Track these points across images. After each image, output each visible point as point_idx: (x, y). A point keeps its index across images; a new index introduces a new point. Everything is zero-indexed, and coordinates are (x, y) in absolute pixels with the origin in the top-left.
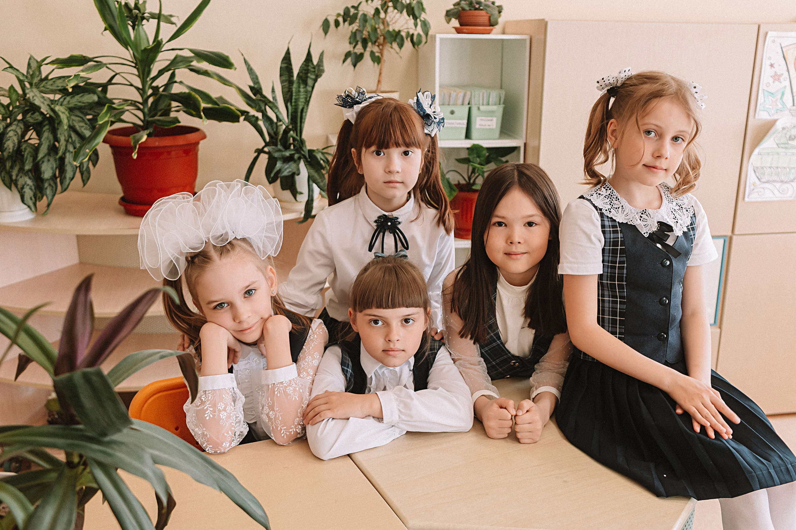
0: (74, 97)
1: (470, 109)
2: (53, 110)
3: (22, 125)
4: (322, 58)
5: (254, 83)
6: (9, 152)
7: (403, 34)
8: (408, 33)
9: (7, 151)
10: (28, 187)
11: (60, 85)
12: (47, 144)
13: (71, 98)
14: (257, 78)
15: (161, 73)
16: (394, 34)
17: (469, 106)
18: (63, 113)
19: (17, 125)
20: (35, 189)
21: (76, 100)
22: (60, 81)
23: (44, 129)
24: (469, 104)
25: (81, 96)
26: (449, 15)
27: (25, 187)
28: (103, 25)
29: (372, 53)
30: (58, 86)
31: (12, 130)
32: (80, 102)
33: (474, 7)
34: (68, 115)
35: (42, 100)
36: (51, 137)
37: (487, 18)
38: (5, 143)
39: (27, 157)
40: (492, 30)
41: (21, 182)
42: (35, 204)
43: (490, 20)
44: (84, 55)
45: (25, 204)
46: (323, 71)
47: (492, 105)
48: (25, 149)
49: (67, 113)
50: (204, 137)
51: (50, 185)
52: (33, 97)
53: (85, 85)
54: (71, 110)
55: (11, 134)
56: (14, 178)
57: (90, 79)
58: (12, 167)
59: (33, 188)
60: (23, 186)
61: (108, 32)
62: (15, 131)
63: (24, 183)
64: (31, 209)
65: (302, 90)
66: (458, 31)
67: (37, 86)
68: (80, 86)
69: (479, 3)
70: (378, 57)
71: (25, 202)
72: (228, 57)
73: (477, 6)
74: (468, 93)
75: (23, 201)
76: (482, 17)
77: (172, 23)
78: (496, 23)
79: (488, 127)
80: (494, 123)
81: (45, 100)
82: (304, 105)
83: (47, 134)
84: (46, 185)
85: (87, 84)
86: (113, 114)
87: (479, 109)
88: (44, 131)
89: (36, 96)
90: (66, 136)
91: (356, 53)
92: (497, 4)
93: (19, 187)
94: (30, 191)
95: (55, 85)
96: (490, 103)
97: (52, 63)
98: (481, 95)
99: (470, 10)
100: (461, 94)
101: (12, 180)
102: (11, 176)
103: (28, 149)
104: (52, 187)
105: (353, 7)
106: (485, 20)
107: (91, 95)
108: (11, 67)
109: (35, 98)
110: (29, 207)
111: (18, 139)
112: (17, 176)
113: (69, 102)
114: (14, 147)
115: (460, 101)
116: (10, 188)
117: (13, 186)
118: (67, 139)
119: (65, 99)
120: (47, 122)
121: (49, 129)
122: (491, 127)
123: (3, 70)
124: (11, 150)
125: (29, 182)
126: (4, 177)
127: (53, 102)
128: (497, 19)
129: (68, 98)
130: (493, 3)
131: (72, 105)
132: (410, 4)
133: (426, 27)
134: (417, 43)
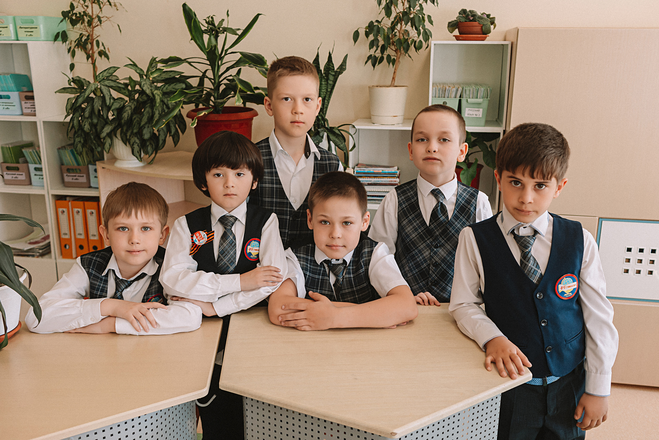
0: (170, 85)
1: (460, 101)
2: (152, 93)
3: (135, 103)
4: (346, 60)
6: (125, 120)
7: (410, 41)
8: (413, 40)
9: (124, 119)
10: (136, 144)
11: (164, 77)
12: (148, 115)
13: (169, 86)
15: (228, 69)
16: (403, 41)
17: (459, 98)
18: (159, 95)
19: (133, 103)
20: (141, 146)
21: (170, 88)
22: (164, 74)
23: (147, 106)
24: (460, 97)
25: (175, 85)
26: (452, 26)
27: (134, 144)
28: (190, 37)
29: (389, 56)
30: (162, 78)
31: (129, 106)
32: (174, 88)
33: (469, 19)
34: (161, 97)
35: (149, 86)
36: (150, 111)
37: (480, 27)
38: (123, 114)
39: (135, 124)
40: (486, 37)
41: (132, 141)
42: (140, 156)
43: (482, 29)
44: (177, 56)
45: (134, 155)
46: (345, 69)
47: (479, 98)
48: (135, 119)
49: (161, 96)
50: (256, 114)
51: (150, 144)
52: (144, 84)
53: (179, 77)
54: (164, 94)
55: (128, 108)
56: (128, 137)
57: (183, 73)
58: (127, 131)
59: (139, 145)
60: (133, 143)
61: (193, 41)
62: (131, 106)
63: (134, 141)
64: (138, 159)
65: (323, 83)
66: (457, 38)
68: (176, 78)
69: (474, 15)
70: (394, 59)
71: (134, 154)
72: (263, 57)
73: (472, 18)
74: (460, 89)
75: (133, 153)
76: (476, 26)
77: (236, 34)
78: (489, 32)
79: (476, 116)
80: (480, 113)
81: (151, 87)
82: (326, 95)
83: (147, 109)
84: (148, 143)
85: (181, 76)
86: (188, 97)
87: (467, 101)
88: (146, 107)
89: (146, 84)
90: (160, 110)
91: (375, 56)
92: (491, 17)
93: (131, 143)
94: (137, 147)
95: (161, 77)
96: (478, 97)
97: (160, 61)
98: (471, 90)
99: (466, 21)
100: (455, 89)
101: (127, 139)
102: (126, 136)
103: (137, 119)
104: (153, 145)
105: (377, 21)
106: (478, 29)
107: (181, 84)
108: (135, 65)
109: (145, 85)
110: (137, 157)
111: (131, 112)
112: (130, 136)
113: (167, 88)
114: (128, 117)
115: (453, 95)
116: (126, 144)
117: (128, 144)
118: (160, 112)
119: (165, 86)
120: (149, 101)
121: (150, 106)
122: (478, 116)
123: (126, 66)
124: (126, 119)
125: (137, 141)
126: (123, 137)
127: (157, 88)
128: (490, 28)
129: (167, 86)
130: (488, 16)
131: (168, 91)
132: (413, 17)
133: (427, 36)
134: (418, 48)
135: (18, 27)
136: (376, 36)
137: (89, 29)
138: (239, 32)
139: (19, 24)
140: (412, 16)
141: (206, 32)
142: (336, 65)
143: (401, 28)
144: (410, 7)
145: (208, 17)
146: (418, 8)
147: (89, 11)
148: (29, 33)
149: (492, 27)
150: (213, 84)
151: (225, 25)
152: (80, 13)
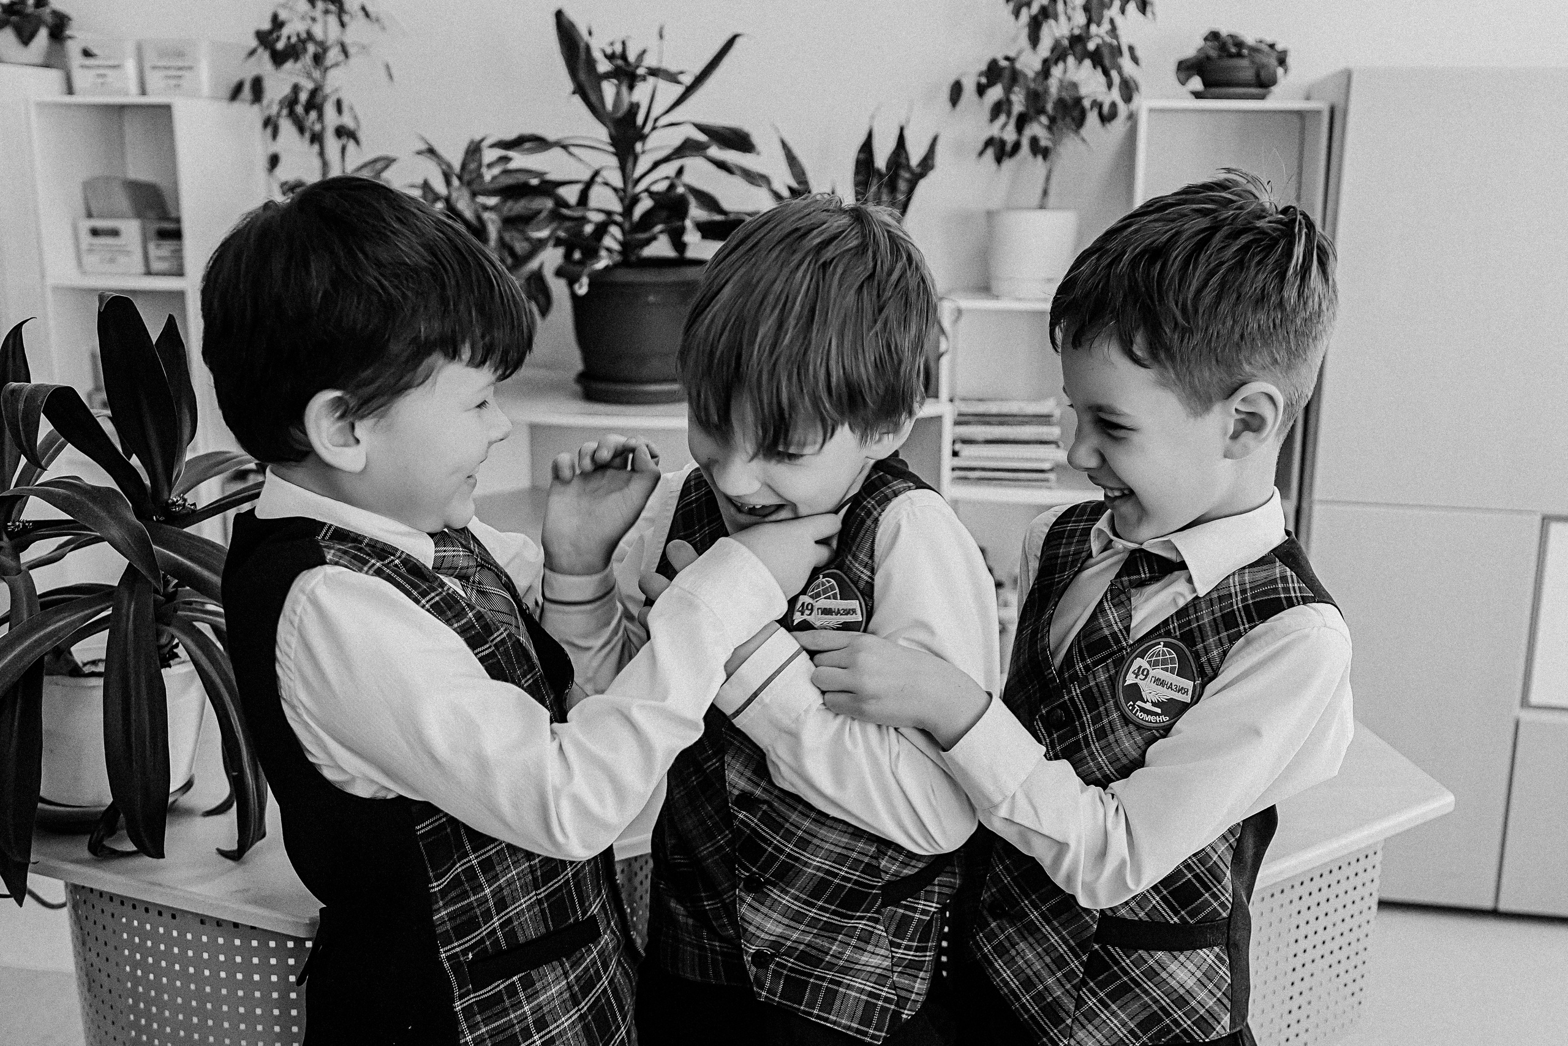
0: (518, 200)
2: (479, 218)
4: (934, 149)
5: (799, 183)
7: (1087, 103)
8: (1095, 100)
11: (503, 181)
13: (514, 203)
14: (804, 173)
15: (656, 165)
16: (1070, 104)
21: (519, 207)
22: (503, 175)
25: (530, 199)
26: (1186, 68)
28: (570, 86)
29: (1034, 141)
30: (497, 184)
32: (527, 208)
33: (1228, 51)
37: (1254, 72)
40: (1266, 93)
43: (1258, 75)
46: (932, 167)
49: (498, 226)
53: (539, 183)
57: (547, 173)
61: (577, 97)
66: (1200, 96)
67: (469, 184)
68: (531, 185)
69: (1239, 44)
70: (1047, 146)
72: (749, 134)
73: (1233, 50)
76: (1244, 68)
77: (679, 82)
78: (1273, 82)
81: (474, 203)
85: (544, 182)
91: (1002, 139)
92: (1278, 48)
95: (495, 182)
97: (492, 146)
99: (1221, 58)
105: (1007, 58)
106: (1249, 74)
107: (545, 198)
108: (431, 151)
109: (460, 199)
113: (510, 208)
119: (504, 203)
127: (486, 208)
128: (1275, 73)
129: (510, 204)
130: (1272, 46)
131: (513, 213)
132: (1098, 48)
133: (1128, 90)
134: (1108, 117)
135: (147, 66)
136: (1008, 90)
137: (317, 74)
138: (687, 79)
139: (150, 59)
140: (1091, 46)
141: (607, 76)
142: (915, 155)
143: (1065, 71)
144: (1090, 21)
145: (612, 44)
146: (1106, 26)
147: (318, 31)
148: (173, 82)
149: (1280, 71)
150: (622, 200)
151: (650, 61)
152: (298, 35)
